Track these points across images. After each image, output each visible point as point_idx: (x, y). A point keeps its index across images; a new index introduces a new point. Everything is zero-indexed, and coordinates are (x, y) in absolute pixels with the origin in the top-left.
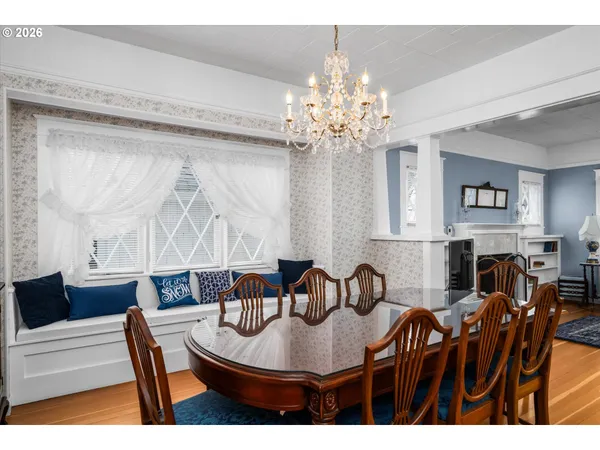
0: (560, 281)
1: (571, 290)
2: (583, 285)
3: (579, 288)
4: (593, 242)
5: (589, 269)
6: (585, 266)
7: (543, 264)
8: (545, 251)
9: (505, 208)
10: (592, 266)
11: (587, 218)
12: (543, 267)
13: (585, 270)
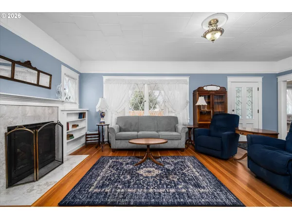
0: (86, 135)
1: (92, 139)
2: (97, 136)
3: (96, 137)
4: (103, 113)
5: (101, 127)
6: (99, 126)
7: (78, 126)
8: (79, 118)
9: (49, 88)
10: (102, 126)
11: (100, 99)
12: (78, 128)
13: (99, 128)
